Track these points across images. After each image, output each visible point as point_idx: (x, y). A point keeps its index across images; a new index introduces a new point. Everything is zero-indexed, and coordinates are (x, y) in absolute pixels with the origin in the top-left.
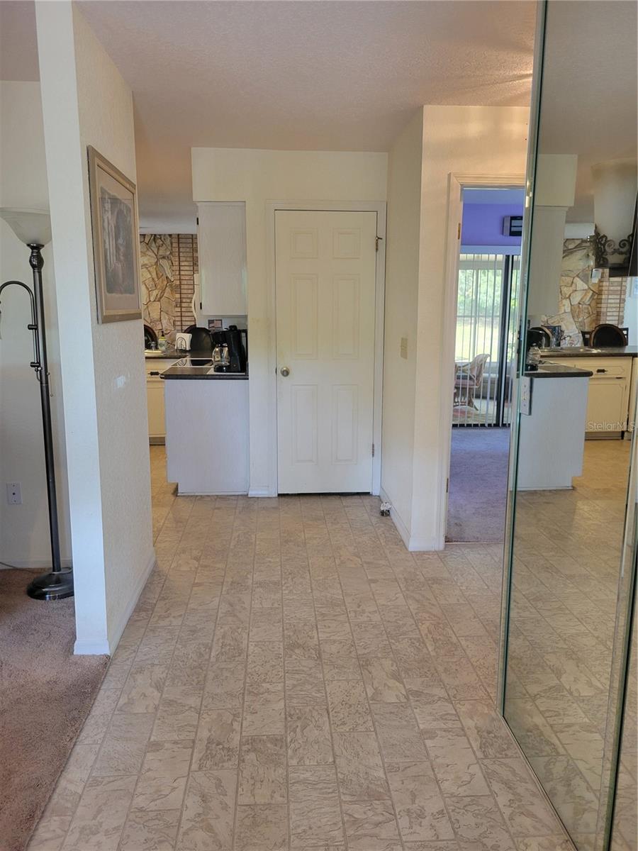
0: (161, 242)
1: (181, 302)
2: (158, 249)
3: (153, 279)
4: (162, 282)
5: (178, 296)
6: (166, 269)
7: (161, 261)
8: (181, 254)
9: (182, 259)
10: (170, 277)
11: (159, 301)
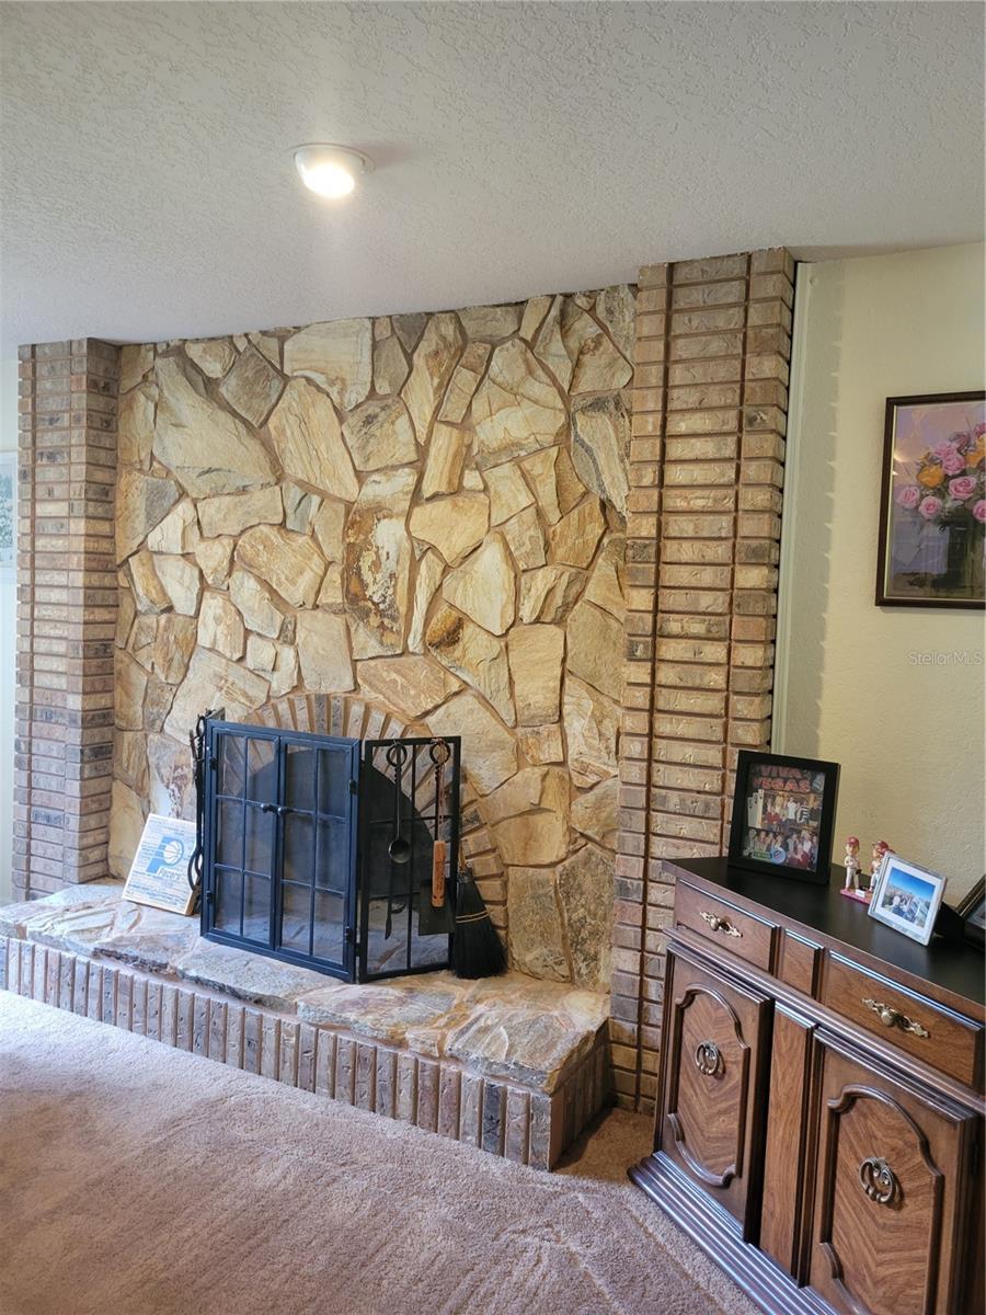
0: (593, 330)
1: (657, 633)
2: (577, 365)
3: (540, 514)
4: (581, 531)
5: (642, 599)
6: (602, 462)
7: (580, 420)
8: (678, 375)
9: (679, 398)
10: (619, 504)
11: (559, 621)
